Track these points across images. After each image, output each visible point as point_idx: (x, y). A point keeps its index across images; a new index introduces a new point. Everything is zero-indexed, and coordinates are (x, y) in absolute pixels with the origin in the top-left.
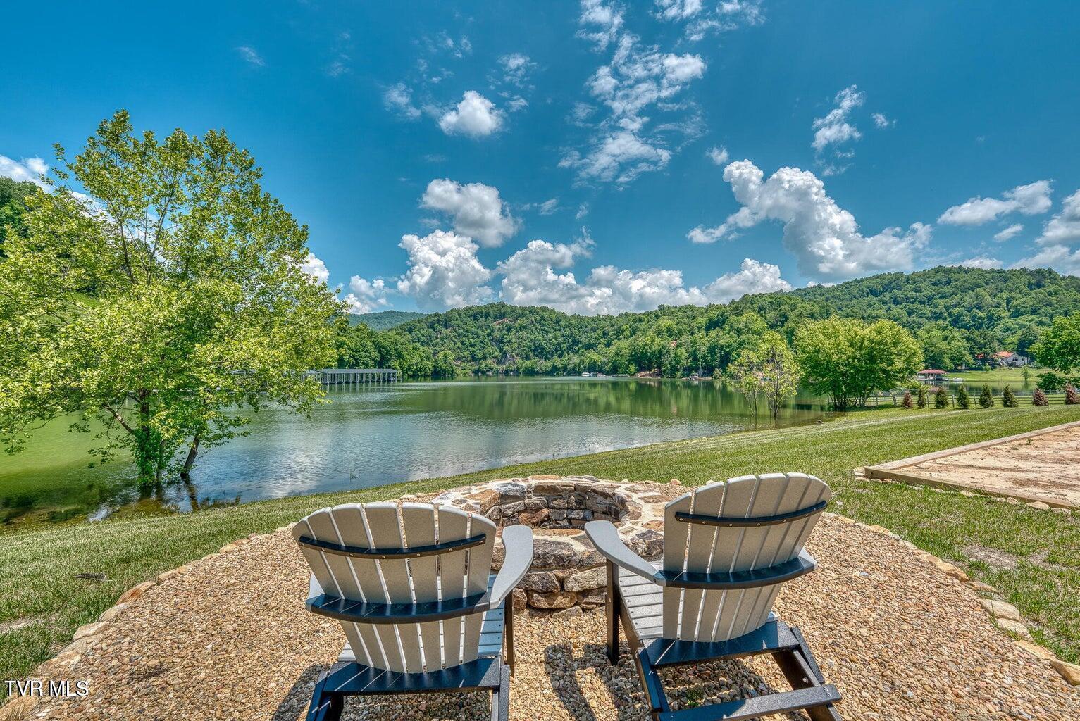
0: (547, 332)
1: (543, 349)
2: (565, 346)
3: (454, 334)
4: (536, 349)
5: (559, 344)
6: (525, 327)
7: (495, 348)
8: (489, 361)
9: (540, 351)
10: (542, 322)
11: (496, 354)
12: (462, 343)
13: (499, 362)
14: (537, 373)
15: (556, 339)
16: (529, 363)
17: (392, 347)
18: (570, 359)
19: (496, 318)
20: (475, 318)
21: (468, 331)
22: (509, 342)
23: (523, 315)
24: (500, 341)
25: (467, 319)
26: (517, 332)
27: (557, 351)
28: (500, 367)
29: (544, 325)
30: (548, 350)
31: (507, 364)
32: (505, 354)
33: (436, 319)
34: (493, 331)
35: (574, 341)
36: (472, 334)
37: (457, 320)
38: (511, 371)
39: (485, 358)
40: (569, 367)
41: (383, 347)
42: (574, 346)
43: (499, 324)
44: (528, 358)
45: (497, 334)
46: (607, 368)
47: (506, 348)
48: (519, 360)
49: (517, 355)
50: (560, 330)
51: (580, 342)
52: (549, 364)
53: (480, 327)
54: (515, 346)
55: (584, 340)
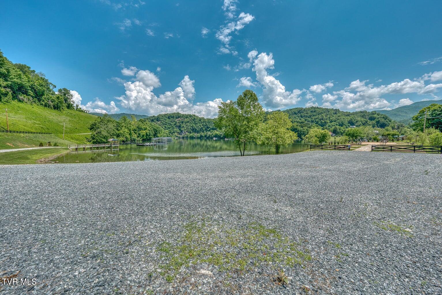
0: (197, 124)
1: (196, 129)
2: (204, 129)
3: (162, 124)
4: (193, 130)
5: (202, 128)
6: (188, 122)
7: (178, 129)
8: (176, 134)
9: (194, 130)
10: (195, 120)
11: (178, 131)
12: (165, 127)
13: (179, 134)
14: (195, 138)
15: (200, 126)
16: (191, 134)
17: (158, 129)
18: (207, 133)
19: (177, 118)
20: (169, 118)
21: (167, 123)
22: (183, 127)
23: (187, 117)
24: (180, 127)
25: (166, 118)
26: (186, 123)
27: (201, 130)
28: (181, 136)
29: (195, 121)
30: (198, 130)
31: (183, 135)
32: (182, 131)
33: (154, 118)
34: (176, 123)
35: (207, 127)
36: (169, 124)
37: (162, 119)
38: (185, 137)
39: (174, 133)
40: (208, 136)
41: (155, 129)
42: (207, 129)
43: (178, 120)
44: (190, 133)
45: (178, 124)
46: (222, 136)
47: (182, 129)
48: (187, 133)
49: (186, 131)
50: (201, 123)
51: (210, 127)
52: (199, 135)
53: (171, 121)
54: (185, 128)
55: (211, 127)
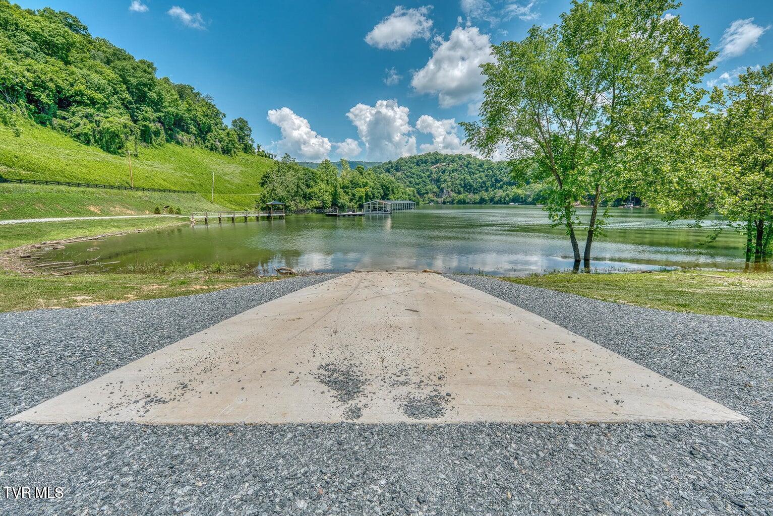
0: (473, 173)
1: (471, 186)
2: (489, 184)
3: (404, 176)
4: (465, 186)
5: (484, 182)
6: (456, 170)
7: (434, 186)
8: (430, 195)
9: (468, 188)
10: (469, 166)
11: (435, 190)
12: (410, 182)
13: (438, 196)
14: (468, 203)
15: (481, 178)
16: (461, 196)
17: (389, 185)
18: (495, 194)
19: (433, 163)
20: (418, 164)
21: (414, 174)
22: (445, 181)
23: (453, 161)
24: (438, 181)
25: (412, 165)
26: (450, 173)
27: (482, 187)
28: (440, 200)
29: (471, 168)
30: (475, 186)
31: (444, 197)
32: (442, 190)
33: (390, 165)
34: (431, 173)
35: (496, 180)
36: (417, 176)
37: (405, 166)
38: (448, 202)
39: (427, 193)
40: (496, 199)
41: (384, 186)
42: (497, 183)
43: (435, 168)
44: (459, 193)
45: (435, 176)
46: (530, 200)
47: (442, 186)
48: (452, 194)
49: (451, 190)
50: (484, 172)
51: (502, 180)
52: (477, 197)
53: (422, 171)
54: (449, 184)
55: (505, 179)
